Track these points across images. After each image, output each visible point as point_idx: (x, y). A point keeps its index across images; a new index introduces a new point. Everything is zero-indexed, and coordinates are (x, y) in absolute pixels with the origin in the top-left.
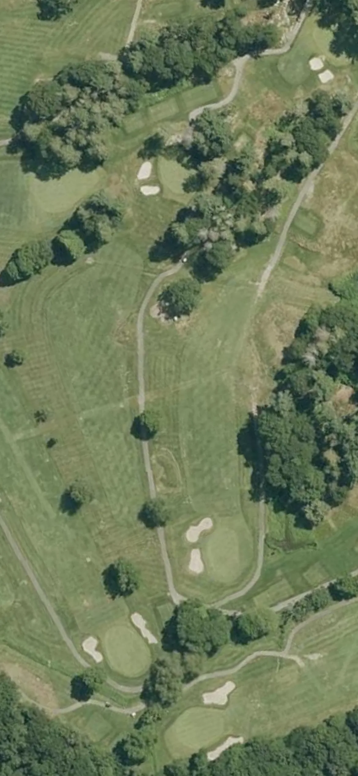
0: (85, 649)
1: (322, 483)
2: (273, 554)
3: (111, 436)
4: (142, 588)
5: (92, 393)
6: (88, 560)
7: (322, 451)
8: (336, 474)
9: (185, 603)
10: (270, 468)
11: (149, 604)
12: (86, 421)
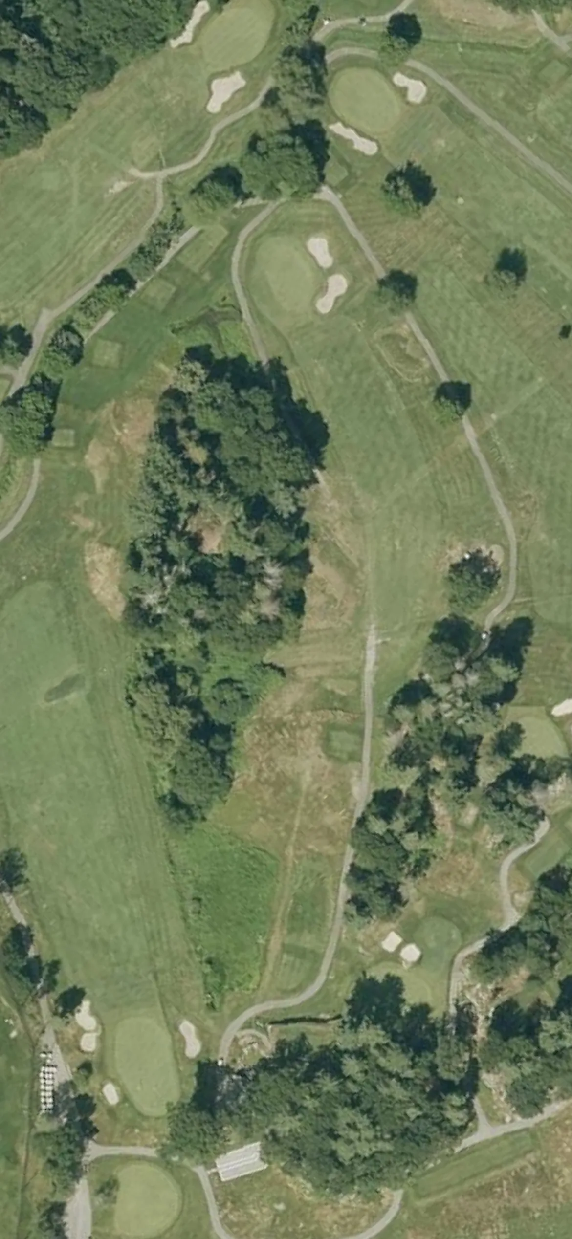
0: (421, 83)
1: (196, 415)
2: (224, 299)
3: (492, 371)
4: (377, 191)
5: (538, 418)
6: (460, 201)
7: (211, 456)
8: (182, 434)
9: (314, 191)
10: (269, 409)
11: (359, 172)
12: (532, 377)
